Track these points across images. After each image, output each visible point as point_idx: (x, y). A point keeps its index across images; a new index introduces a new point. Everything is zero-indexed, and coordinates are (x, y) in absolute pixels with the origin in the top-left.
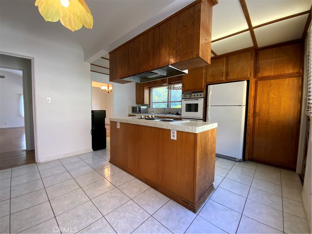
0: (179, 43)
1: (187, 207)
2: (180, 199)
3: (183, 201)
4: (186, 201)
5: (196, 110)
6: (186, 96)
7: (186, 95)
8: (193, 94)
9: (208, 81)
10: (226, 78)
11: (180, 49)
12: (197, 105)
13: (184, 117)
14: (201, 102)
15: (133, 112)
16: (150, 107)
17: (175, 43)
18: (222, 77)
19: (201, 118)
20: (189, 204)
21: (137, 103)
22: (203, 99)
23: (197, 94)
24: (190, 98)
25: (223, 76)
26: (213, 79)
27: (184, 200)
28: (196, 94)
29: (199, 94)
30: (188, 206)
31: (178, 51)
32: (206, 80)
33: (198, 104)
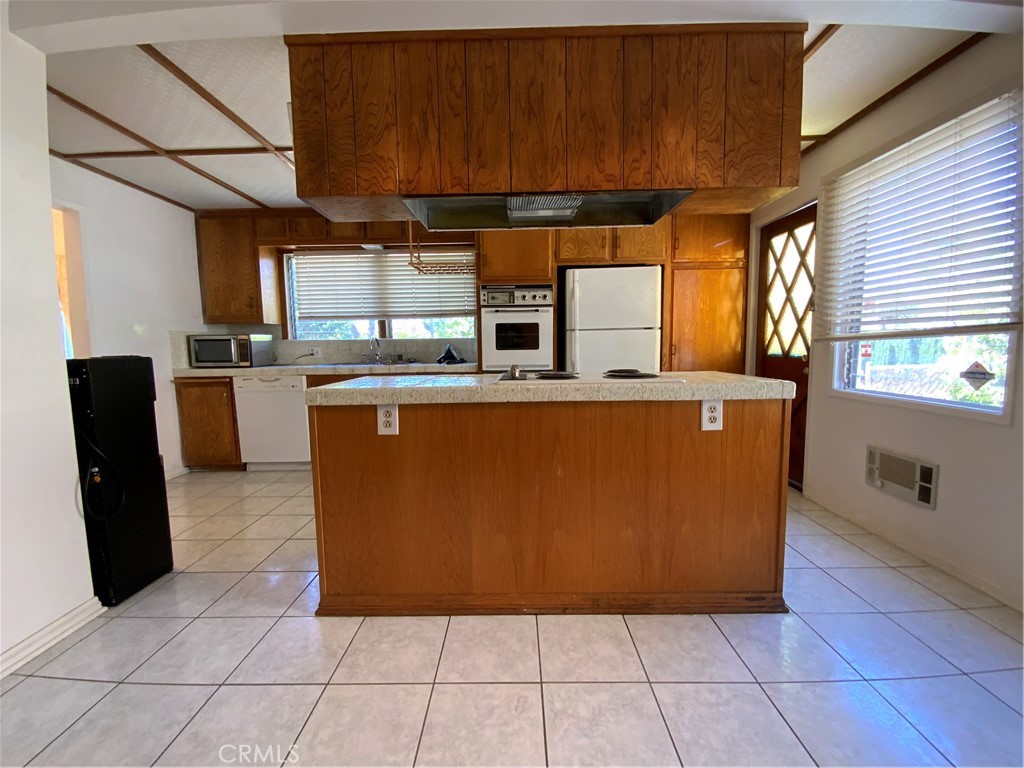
0: (733, 126)
1: (763, 610)
2: (737, 598)
3: (747, 599)
4: (755, 595)
5: (534, 344)
6: (493, 298)
7: (496, 295)
8: (518, 294)
9: (564, 255)
10: (614, 256)
11: (739, 148)
12: (535, 327)
13: (491, 366)
14: (546, 321)
15: (198, 361)
16: (285, 336)
17: (719, 124)
18: (601, 250)
19: (548, 366)
20: (763, 599)
21: (210, 319)
22: (551, 309)
23: (532, 293)
24: (511, 305)
25: (604, 247)
26: (579, 252)
27: (749, 595)
28: (529, 294)
29: (540, 293)
30: (763, 607)
31: (731, 151)
32: (556, 254)
33: (537, 325)
